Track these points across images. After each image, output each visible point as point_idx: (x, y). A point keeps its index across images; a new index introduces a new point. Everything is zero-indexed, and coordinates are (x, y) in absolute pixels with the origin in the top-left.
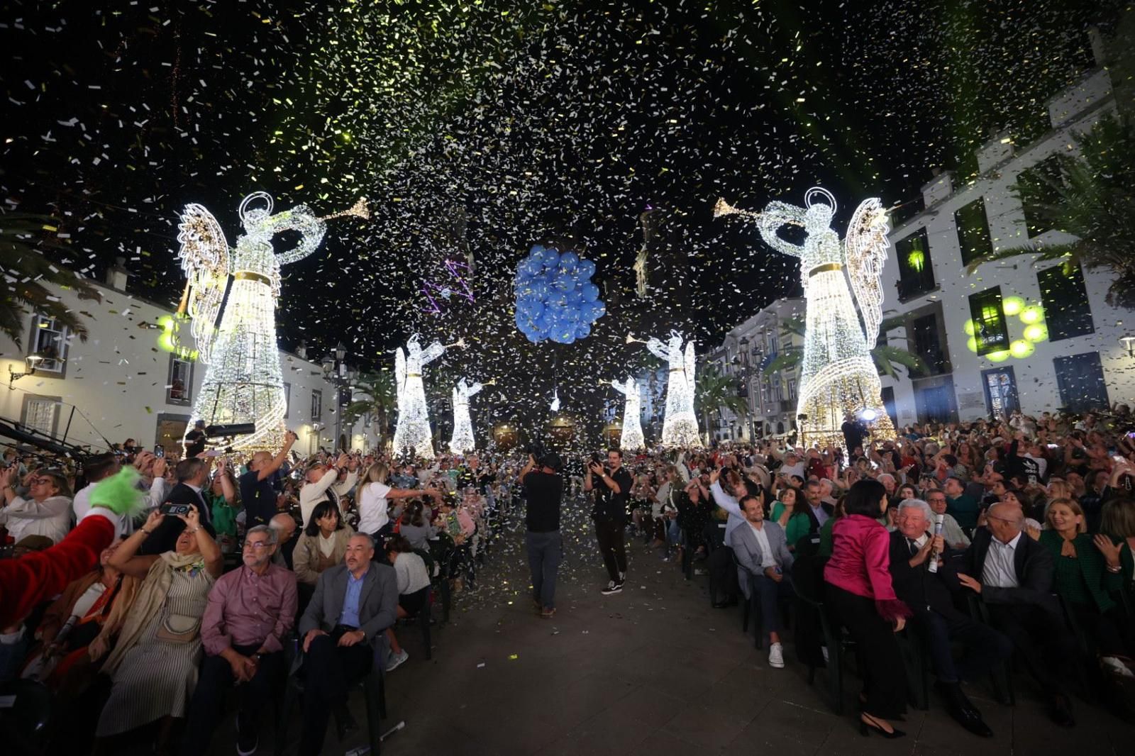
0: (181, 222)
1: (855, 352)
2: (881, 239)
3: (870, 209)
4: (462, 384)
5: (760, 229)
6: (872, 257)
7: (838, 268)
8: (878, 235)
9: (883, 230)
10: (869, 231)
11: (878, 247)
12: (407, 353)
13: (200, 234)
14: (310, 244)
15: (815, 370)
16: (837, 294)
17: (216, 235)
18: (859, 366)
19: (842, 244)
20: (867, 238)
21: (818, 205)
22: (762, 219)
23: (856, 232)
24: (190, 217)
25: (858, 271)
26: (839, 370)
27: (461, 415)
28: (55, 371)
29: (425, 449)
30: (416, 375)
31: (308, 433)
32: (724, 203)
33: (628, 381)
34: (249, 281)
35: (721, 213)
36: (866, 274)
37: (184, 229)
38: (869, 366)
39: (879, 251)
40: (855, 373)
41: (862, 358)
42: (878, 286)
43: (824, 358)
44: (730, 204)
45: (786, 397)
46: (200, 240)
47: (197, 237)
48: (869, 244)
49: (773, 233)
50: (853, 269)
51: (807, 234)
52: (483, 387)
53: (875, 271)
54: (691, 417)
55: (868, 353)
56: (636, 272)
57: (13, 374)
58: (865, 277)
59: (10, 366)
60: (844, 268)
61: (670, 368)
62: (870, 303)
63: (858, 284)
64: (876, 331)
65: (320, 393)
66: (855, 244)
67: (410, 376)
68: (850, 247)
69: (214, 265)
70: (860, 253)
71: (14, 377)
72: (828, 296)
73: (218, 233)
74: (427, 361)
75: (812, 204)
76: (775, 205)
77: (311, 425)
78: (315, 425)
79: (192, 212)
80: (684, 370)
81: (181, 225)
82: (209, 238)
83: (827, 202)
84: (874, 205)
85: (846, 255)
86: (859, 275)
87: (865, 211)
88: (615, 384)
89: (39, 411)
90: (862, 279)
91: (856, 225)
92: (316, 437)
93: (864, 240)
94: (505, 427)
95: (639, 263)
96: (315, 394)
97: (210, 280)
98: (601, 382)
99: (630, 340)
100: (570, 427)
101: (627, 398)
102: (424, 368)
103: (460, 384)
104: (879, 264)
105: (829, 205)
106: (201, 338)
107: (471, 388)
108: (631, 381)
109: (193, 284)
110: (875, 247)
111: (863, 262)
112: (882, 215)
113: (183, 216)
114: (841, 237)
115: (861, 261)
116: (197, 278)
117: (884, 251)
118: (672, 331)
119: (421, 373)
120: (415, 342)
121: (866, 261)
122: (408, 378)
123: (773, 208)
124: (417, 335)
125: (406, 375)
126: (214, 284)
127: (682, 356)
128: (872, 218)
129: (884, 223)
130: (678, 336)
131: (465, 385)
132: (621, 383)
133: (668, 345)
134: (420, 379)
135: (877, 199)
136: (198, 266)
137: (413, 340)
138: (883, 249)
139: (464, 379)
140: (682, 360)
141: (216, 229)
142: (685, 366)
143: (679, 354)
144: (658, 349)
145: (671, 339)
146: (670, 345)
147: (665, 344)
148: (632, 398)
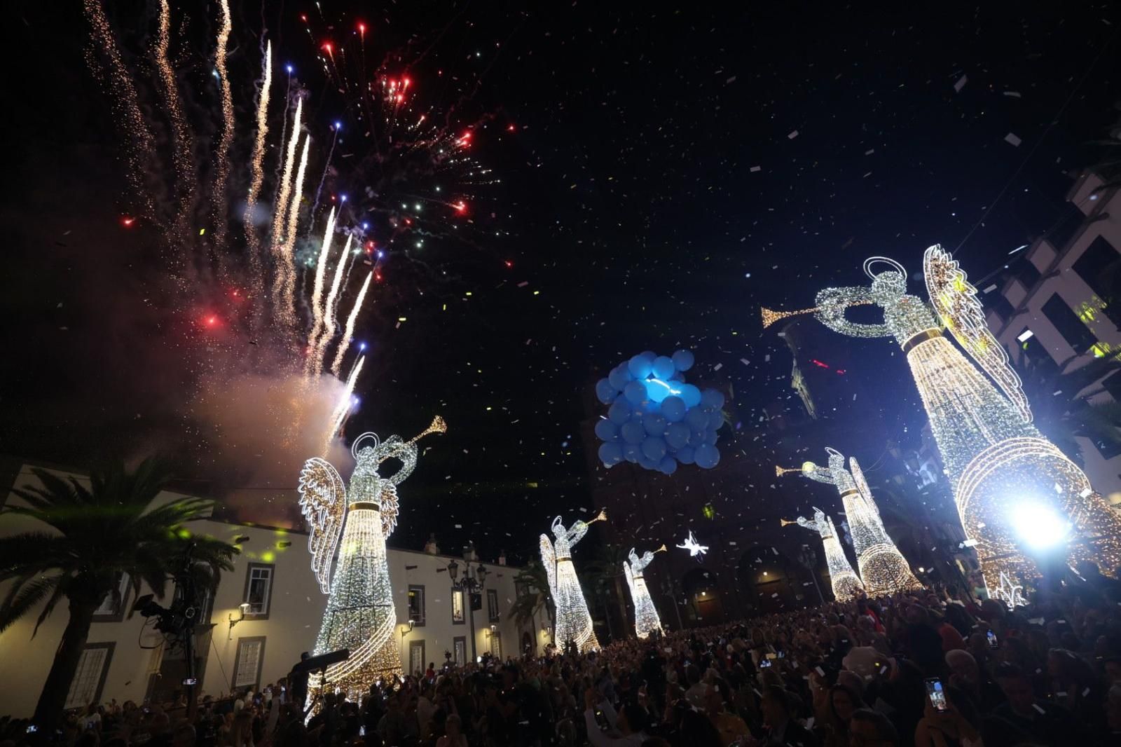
0: (301, 476)
2: (964, 287)
3: (935, 259)
4: (632, 556)
5: (825, 323)
6: (966, 310)
7: (935, 335)
9: (960, 275)
11: (966, 296)
12: (553, 539)
14: (410, 464)
17: (332, 478)
20: (950, 291)
21: (882, 273)
22: (820, 312)
24: (310, 470)
25: (961, 330)
28: (262, 613)
29: (586, 638)
30: (565, 559)
31: (487, 636)
32: (767, 311)
33: (816, 515)
35: (770, 322)
36: (971, 331)
37: (304, 481)
42: (991, 341)
44: (774, 309)
46: (318, 485)
48: (955, 297)
49: (842, 322)
50: (955, 330)
51: (882, 310)
52: (655, 554)
53: (977, 324)
56: (797, 389)
57: (231, 622)
58: (973, 335)
59: (230, 615)
60: (947, 334)
61: (841, 493)
62: (994, 364)
65: (494, 591)
66: (941, 301)
67: (560, 561)
68: (940, 306)
69: (331, 504)
70: (952, 310)
71: (232, 624)
73: (335, 477)
74: (574, 541)
75: (876, 275)
77: (490, 628)
78: (493, 626)
79: (311, 465)
80: (859, 492)
81: (300, 478)
82: (327, 483)
85: (940, 316)
87: (931, 263)
88: (801, 521)
89: (250, 652)
90: (971, 338)
93: (948, 294)
94: (704, 594)
95: (797, 380)
96: (491, 594)
97: (328, 518)
98: (784, 523)
99: (780, 471)
100: (779, 581)
101: (822, 537)
102: (572, 550)
103: (630, 556)
104: (977, 315)
105: (894, 269)
106: (321, 572)
107: (642, 559)
108: (819, 514)
109: (312, 525)
110: (963, 298)
111: (961, 318)
112: (950, 260)
113: (303, 471)
114: (925, 298)
115: (958, 318)
116: (316, 519)
117: (974, 298)
118: (828, 449)
119: (570, 557)
120: (560, 525)
121: (963, 317)
122: (558, 564)
123: (823, 298)
124: (559, 517)
125: (557, 561)
126: (332, 520)
127: (849, 476)
128: (942, 267)
129: (956, 269)
130: (836, 454)
131: (636, 557)
132: (808, 519)
133: (826, 465)
134: (571, 563)
135: (935, 246)
136: (316, 508)
137: (557, 523)
138: (972, 296)
139: (633, 549)
140: (851, 479)
141: (333, 474)
142: (857, 486)
143: (844, 474)
144: (819, 474)
145: (829, 459)
146: (830, 466)
147: (823, 466)
148: (828, 534)
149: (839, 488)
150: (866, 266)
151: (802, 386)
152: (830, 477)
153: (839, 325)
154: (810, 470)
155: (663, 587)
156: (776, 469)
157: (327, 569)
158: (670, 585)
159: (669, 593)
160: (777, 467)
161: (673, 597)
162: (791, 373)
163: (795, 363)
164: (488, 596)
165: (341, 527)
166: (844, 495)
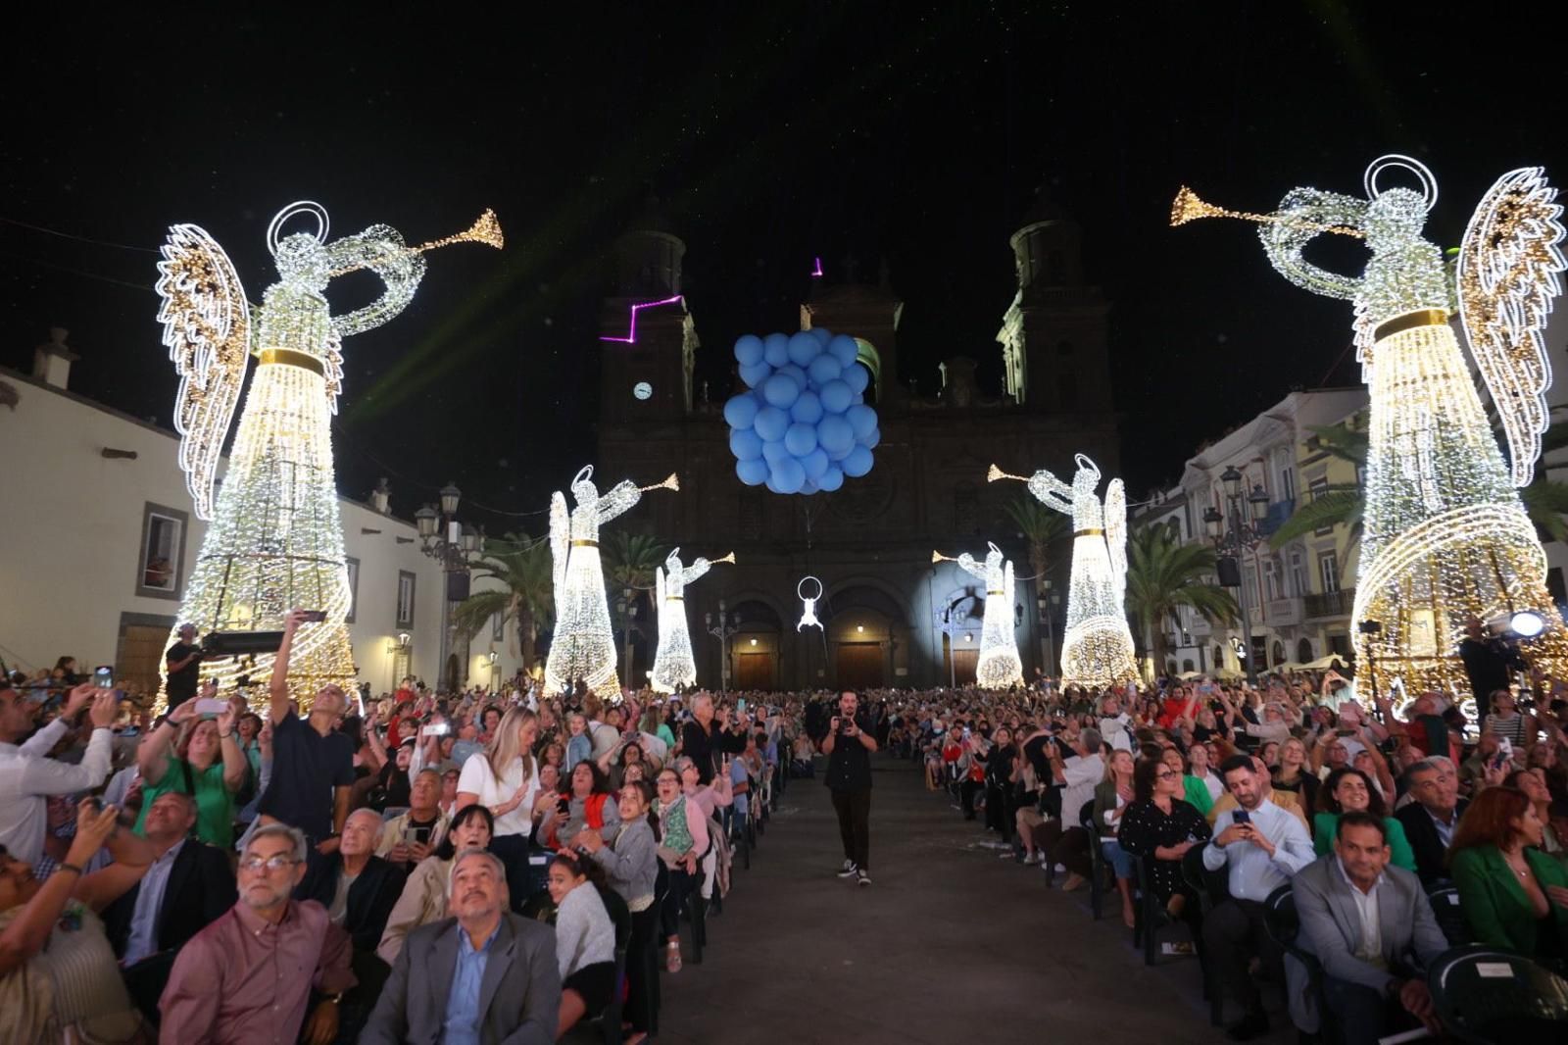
0: (163, 259)
1: (1484, 493)
2: (1545, 253)
3: (1518, 193)
4: (673, 561)
5: (1268, 248)
6: (1521, 294)
7: (1441, 320)
8: (1538, 246)
9: (1551, 233)
10: (1516, 238)
11: (1538, 271)
12: (572, 504)
13: (196, 281)
14: (398, 296)
15: (1390, 532)
16: (1439, 374)
17: (225, 282)
18: (1496, 522)
19: (1450, 270)
20: (1510, 254)
21: (1394, 191)
22: (1272, 226)
23: (1482, 241)
24: (180, 249)
25: (1489, 323)
26: (1448, 531)
27: (672, 618)
29: (604, 681)
30: (587, 543)
31: (389, 651)
32: (1191, 196)
33: (990, 555)
34: (284, 366)
35: (1186, 217)
36: (1508, 329)
37: (168, 271)
38: (1518, 522)
39: (1541, 279)
40: (1485, 537)
41: (1500, 505)
42: (1538, 354)
43: (1411, 510)
44: (1204, 198)
45: (1316, 588)
46: (198, 291)
47: (191, 285)
48: (1515, 266)
49: (1295, 254)
50: (1476, 320)
51: (1370, 253)
52: (712, 566)
53: (1529, 322)
54: (1120, 626)
55: (1515, 495)
56: (1003, 346)
58: (1506, 336)
60: (1454, 319)
61: (1076, 529)
62: (1519, 389)
63: (1488, 351)
64: (1533, 448)
65: (412, 576)
66: (1480, 268)
67: (577, 544)
68: (1469, 275)
69: (221, 338)
70: (1493, 286)
72: (1419, 379)
73: (230, 279)
74: (609, 515)
75: (1381, 191)
76: (1301, 196)
77: (396, 636)
78: (403, 636)
79: (183, 239)
80: (1104, 533)
81: (162, 263)
82: (213, 287)
83: (1415, 184)
84: (1528, 184)
85: (1459, 292)
86: (1490, 331)
87: (1504, 197)
88: (965, 561)
90: (1498, 341)
91: (1483, 229)
92: (405, 658)
93: (1502, 258)
94: (754, 642)
95: (1009, 328)
96: (404, 579)
97: (215, 366)
98: (937, 557)
99: (995, 474)
100: (877, 643)
101: (988, 590)
102: (603, 528)
103: (669, 561)
104: (1540, 306)
105: (1420, 189)
106: (198, 473)
107: (689, 569)
108: (995, 556)
109: (184, 374)
111: (1501, 306)
112: (1548, 202)
113: (167, 247)
115: (1495, 304)
116: (191, 363)
117: (1552, 278)
118: (1078, 458)
119: (597, 540)
120: (587, 482)
121: (1507, 303)
122: (573, 549)
124: (589, 468)
125: (570, 543)
126: (223, 373)
127: (1099, 506)
128: (1523, 210)
129: (1551, 220)
130: (1091, 467)
131: (679, 563)
132: (976, 559)
133: (1070, 485)
134: (596, 550)
135: (1535, 169)
136: (193, 339)
137: (583, 478)
138: (1550, 273)
139: (677, 550)
140: (1100, 514)
141: (226, 272)
142: (1105, 525)
143: (1092, 503)
144: (1051, 493)
145: (1078, 473)
146: (1075, 485)
147: (1065, 482)
148: (998, 588)
149: (1076, 522)
150: (1374, 169)
151: (1016, 344)
152: (1070, 502)
153: (1287, 263)
154: (1042, 485)
155: (708, 621)
156: (990, 469)
157: (209, 471)
158: (721, 619)
159: (716, 631)
160: (993, 466)
161: (722, 638)
162: (1004, 314)
163: (1018, 298)
164: (401, 581)
165: (238, 393)
166: (1080, 534)
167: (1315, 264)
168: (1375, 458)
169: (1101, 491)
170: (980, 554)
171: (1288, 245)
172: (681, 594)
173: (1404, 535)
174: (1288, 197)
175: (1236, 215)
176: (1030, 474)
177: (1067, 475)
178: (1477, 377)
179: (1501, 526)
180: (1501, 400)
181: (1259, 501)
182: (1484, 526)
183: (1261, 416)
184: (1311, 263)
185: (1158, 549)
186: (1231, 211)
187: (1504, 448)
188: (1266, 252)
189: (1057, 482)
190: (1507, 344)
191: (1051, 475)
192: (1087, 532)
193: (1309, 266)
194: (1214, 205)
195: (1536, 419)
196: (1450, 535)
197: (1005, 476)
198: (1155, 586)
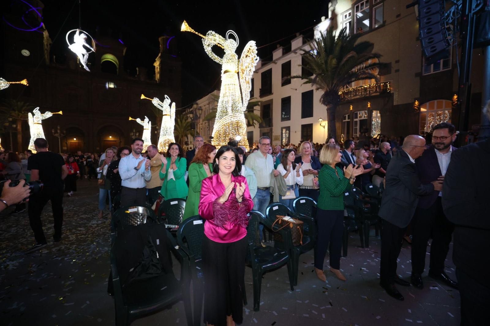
1: (238, 111)
2: (253, 61)
3: (251, 46)
4: (36, 111)
6: (249, 69)
7: (236, 72)
8: (252, 59)
9: (255, 57)
11: (252, 65)
15: (221, 117)
16: (234, 84)
19: (239, 61)
20: (249, 60)
21: (231, 40)
22: (205, 39)
23: (245, 56)
25: (243, 75)
32: (186, 24)
33: (145, 120)
35: (185, 29)
36: (246, 76)
38: (242, 118)
39: (252, 66)
40: (237, 121)
41: (240, 114)
42: (250, 83)
44: (189, 26)
48: (249, 63)
49: (210, 49)
50: (242, 73)
51: (225, 53)
52: (53, 114)
53: (249, 76)
54: (172, 138)
55: (243, 112)
60: (238, 73)
61: (164, 114)
62: (246, 90)
63: (242, 81)
64: (247, 103)
66: (243, 62)
68: (242, 63)
70: (245, 67)
72: (230, 84)
75: (229, 39)
76: (211, 33)
80: (170, 116)
83: (235, 39)
85: (240, 67)
86: (243, 77)
87: (249, 47)
88: (138, 120)
90: (244, 79)
93: (247, 61)
94: (75, 139)
98: (130, 119)
99: (143, 97)
100: (116, 141)
101: (144, 128)
103: (34, 111)
104: (251, 72)
105: (236, 41)
107: (43, 114)
108: (147, 120)
110: (251, 64)
111: (246, 71)
112: (255, 50)
114: (239, 58)
118: (166, 96)
123: (210, 34)
127: (170, 109)
128: (251, 51)
130: (168, 99)
131: (39, 112)
132: (141, 120)
133: (163, 102)
135: (254, 42)
139: (38, 108)
140: (170, 111)
142: (170, 114)
143: (168, 108)
144: (158, 104)
145: (165, 100)
146: (164, 102)
147: (161, 102)
148: (147, 128)
149: (164, 112)
150: (228, 33)
151: (158, 67)
152: (162, 107)
153: (208, 50)
154: (156, 102)
155: (53, 132)
156: (141, 96)
158: (59, 131)
160: (142, 95)
161: (59, 137)
162: (156, 59)
163: (160, 55)
166: (164, 115)
167: (214, 53)
168: (220, 100)
169: (170, 105)
170: (143, 119)
171: (209, 45)
172: (41, 122)
173: (223, 118)
174: (209, 32)
175: (197, 33)
176: (153, 99)
177: (162, 100)
178: (240, 86)
179: (240, 118)
180: (243, 92)
181: (200, 110)
182: (237, 118)
183: (210, 94)
184: (213, 52)
185: (184, 121)
186: (196, 32)
187: (242, 102)
188: (203, 46)
189: (159, 101)
190: (245, 80)
191: (158, 100)
192: (166, 115)
193: (213, 53)
194: (192, 29)
195: (248, 97)
196: (231, 119)
197: (146, 98)
198: (182, 130)
